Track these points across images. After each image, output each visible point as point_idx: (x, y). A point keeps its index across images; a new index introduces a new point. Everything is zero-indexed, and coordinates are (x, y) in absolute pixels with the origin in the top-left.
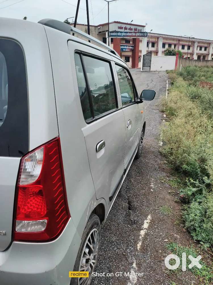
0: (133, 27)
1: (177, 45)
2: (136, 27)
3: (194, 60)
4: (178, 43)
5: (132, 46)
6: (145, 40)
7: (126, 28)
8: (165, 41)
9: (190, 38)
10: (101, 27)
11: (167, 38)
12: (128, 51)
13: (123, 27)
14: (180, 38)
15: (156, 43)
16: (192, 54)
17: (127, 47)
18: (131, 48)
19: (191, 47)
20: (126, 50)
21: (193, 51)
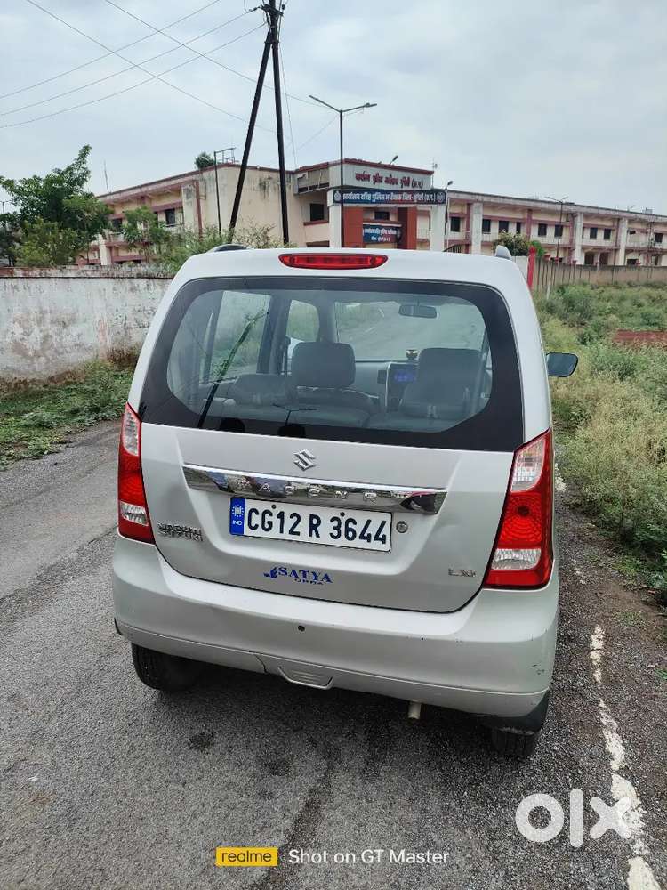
0: (397, 175)
1: (524, 223)
2: (406, 175)
3: (578, 266)
4: (526, 217)
5: (396, 228)
6: (439, 213)
7: (377, 179)
8: (490, 213)
9: (562, 204)
10: (307, 173)
11: (494, 203)
12: (386, 242)
13: (369, 176)
14: (532, 204)
15: (463, 218)
16: (569, 249)
17: (383, 231)
18: (394, 232)
19: (564, 230)
20: (380, 239)
21: (572, 241)
